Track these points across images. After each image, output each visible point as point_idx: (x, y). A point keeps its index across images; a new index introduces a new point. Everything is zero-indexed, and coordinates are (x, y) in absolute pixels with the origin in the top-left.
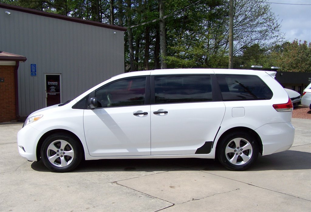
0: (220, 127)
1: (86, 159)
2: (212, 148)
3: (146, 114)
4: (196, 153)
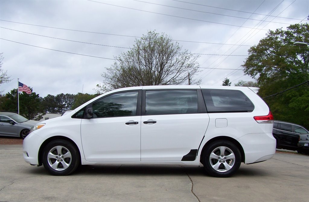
0: (204, 136)
1: (82, 164)
2: (197, 155)
3: (136, 123)
4: (183, 160)
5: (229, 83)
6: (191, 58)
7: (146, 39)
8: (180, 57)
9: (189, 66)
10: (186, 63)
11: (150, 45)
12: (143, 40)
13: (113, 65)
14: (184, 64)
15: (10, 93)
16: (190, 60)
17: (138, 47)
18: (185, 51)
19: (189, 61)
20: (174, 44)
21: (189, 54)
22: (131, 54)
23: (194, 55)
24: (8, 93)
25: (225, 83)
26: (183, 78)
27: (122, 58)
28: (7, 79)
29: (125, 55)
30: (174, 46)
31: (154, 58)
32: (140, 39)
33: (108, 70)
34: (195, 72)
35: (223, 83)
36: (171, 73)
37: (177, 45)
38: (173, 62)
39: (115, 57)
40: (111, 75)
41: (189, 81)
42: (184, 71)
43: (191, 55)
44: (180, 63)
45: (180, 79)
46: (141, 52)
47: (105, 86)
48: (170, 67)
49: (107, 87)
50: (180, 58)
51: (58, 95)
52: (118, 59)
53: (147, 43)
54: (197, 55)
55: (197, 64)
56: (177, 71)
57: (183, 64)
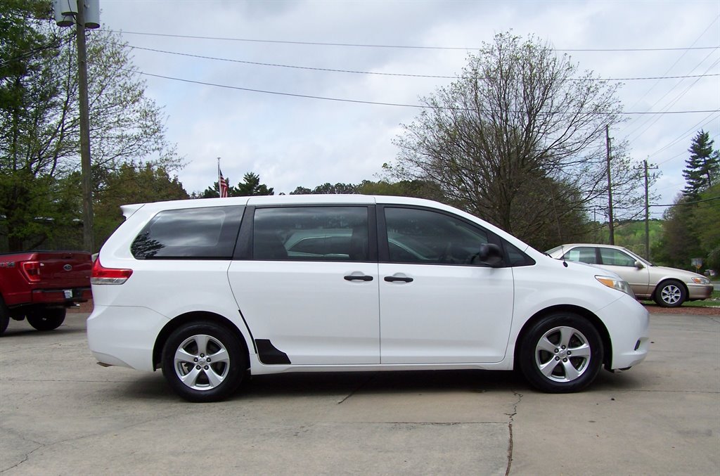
5: (709, 141)
6: (601, 91)
7: (492, 52)
8: (574, 89)
9: (597, 110)
10: (591, 103)
11: (500, 67)
12: (484, 56)
13: (420, 117)
14: (586, 106)
15: (213, 189)
16: (598, 95)
17: (473, 72)
18: (587, 73)
19: (597, 97)
20: (559, 59)
21: (596, 82)
22: (458, 91)
23: (610, 83)
24: (208, 189)
25: (697, 142)
26: (583, 139)
27: (438, 100)
28: (178, 164)
29: (444, 93)
30: (560, 63)
31: (512, 96)
32: (477, 54)
33: (406, 130)
34: (611, 123)
35: (692, 142)
36: (553, 129)
37: (567, 60)
38: (556, 103)
39: (422, 98)
40: (414, 141)
41: (608, 142)
42: (586, 123)
43: (601, 82)
44: (573, 103)
45: (574, 142)
46: (480, 83)
47: (401, 166)
48: (551, 114)
49: (405, 169)
50: (573, 92)
51: (319, 187)
52: (430, 102)
53: (493, 61)
54: (617, 82)
55: (617, 104)
56: (569, 124)
57: (582, 106)
